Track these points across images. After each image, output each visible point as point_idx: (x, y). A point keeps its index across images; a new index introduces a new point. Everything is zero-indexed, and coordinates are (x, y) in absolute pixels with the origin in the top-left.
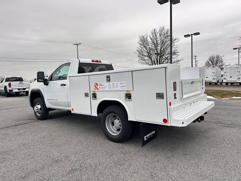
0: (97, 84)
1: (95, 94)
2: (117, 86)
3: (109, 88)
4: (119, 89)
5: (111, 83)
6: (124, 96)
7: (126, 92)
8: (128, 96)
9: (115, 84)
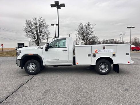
0: (97, 50)
1: (95, 55)
2: (109, 51)
3: (104, 52)
4: (110, 52)
5: (105, 50)
6: (112, 55)
7: (113, 53)
8: (114, 55)
9: (108, 50)
